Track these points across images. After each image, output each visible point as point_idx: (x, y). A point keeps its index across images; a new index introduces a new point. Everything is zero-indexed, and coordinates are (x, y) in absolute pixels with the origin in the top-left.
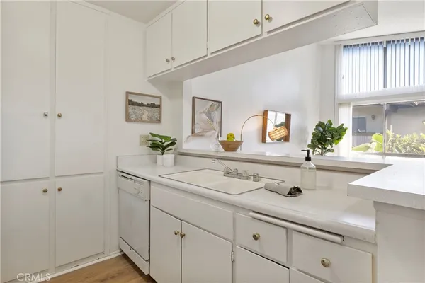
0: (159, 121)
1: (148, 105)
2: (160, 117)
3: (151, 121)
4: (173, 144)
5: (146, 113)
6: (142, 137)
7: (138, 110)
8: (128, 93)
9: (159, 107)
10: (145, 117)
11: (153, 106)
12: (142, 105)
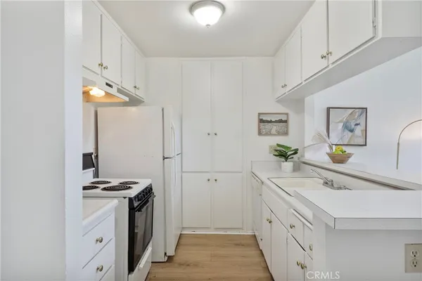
0: (286, 133)
1: (276, 122)
2: (287, 131)
3: (279, 134)
4: (296, 153)
5: (275, 128)
6: (271, 147)
7: (268, 126)
8: (259, 114)
9: (286, 121)
10: (273, 131)
11: (281, 121)
12: (271, 122)
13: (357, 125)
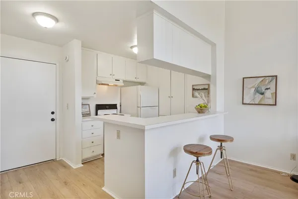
1: (202, 89)
7: (197, 92)
8: (193, 86)
9: (208, 89)
11: (205, 89)
12: (199, 89)
13: (267, 89)
